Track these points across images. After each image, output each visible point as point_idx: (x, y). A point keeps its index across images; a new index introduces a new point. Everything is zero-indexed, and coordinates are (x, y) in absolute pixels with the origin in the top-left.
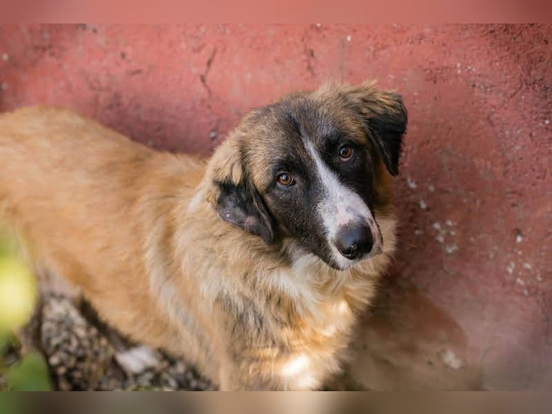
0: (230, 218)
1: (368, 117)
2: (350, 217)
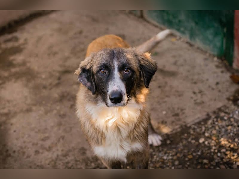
0: (82, 81)
1: (142, 64)
2: (118, 89)
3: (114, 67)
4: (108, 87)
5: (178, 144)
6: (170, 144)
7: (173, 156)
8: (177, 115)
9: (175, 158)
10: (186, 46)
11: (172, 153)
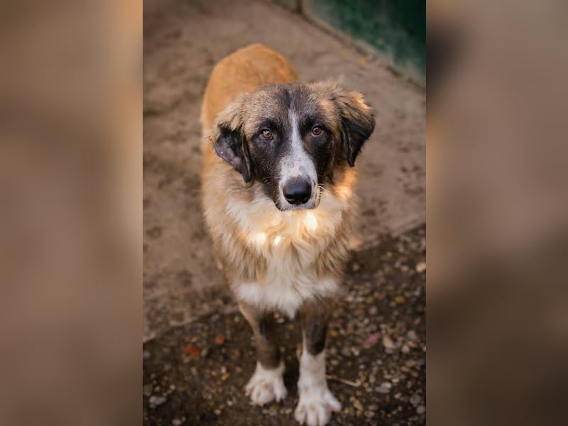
0: (223, 155)
1: (346, 116)
2: (301, 173)
3: (290, 126)
4: (280, 170)
5: (374, 271)
6: (359, 271)
7: (365, 296)
8: (371, 213)
9: (370, 300)
10: (386, 74)
11: (365, 288)
